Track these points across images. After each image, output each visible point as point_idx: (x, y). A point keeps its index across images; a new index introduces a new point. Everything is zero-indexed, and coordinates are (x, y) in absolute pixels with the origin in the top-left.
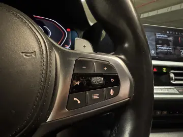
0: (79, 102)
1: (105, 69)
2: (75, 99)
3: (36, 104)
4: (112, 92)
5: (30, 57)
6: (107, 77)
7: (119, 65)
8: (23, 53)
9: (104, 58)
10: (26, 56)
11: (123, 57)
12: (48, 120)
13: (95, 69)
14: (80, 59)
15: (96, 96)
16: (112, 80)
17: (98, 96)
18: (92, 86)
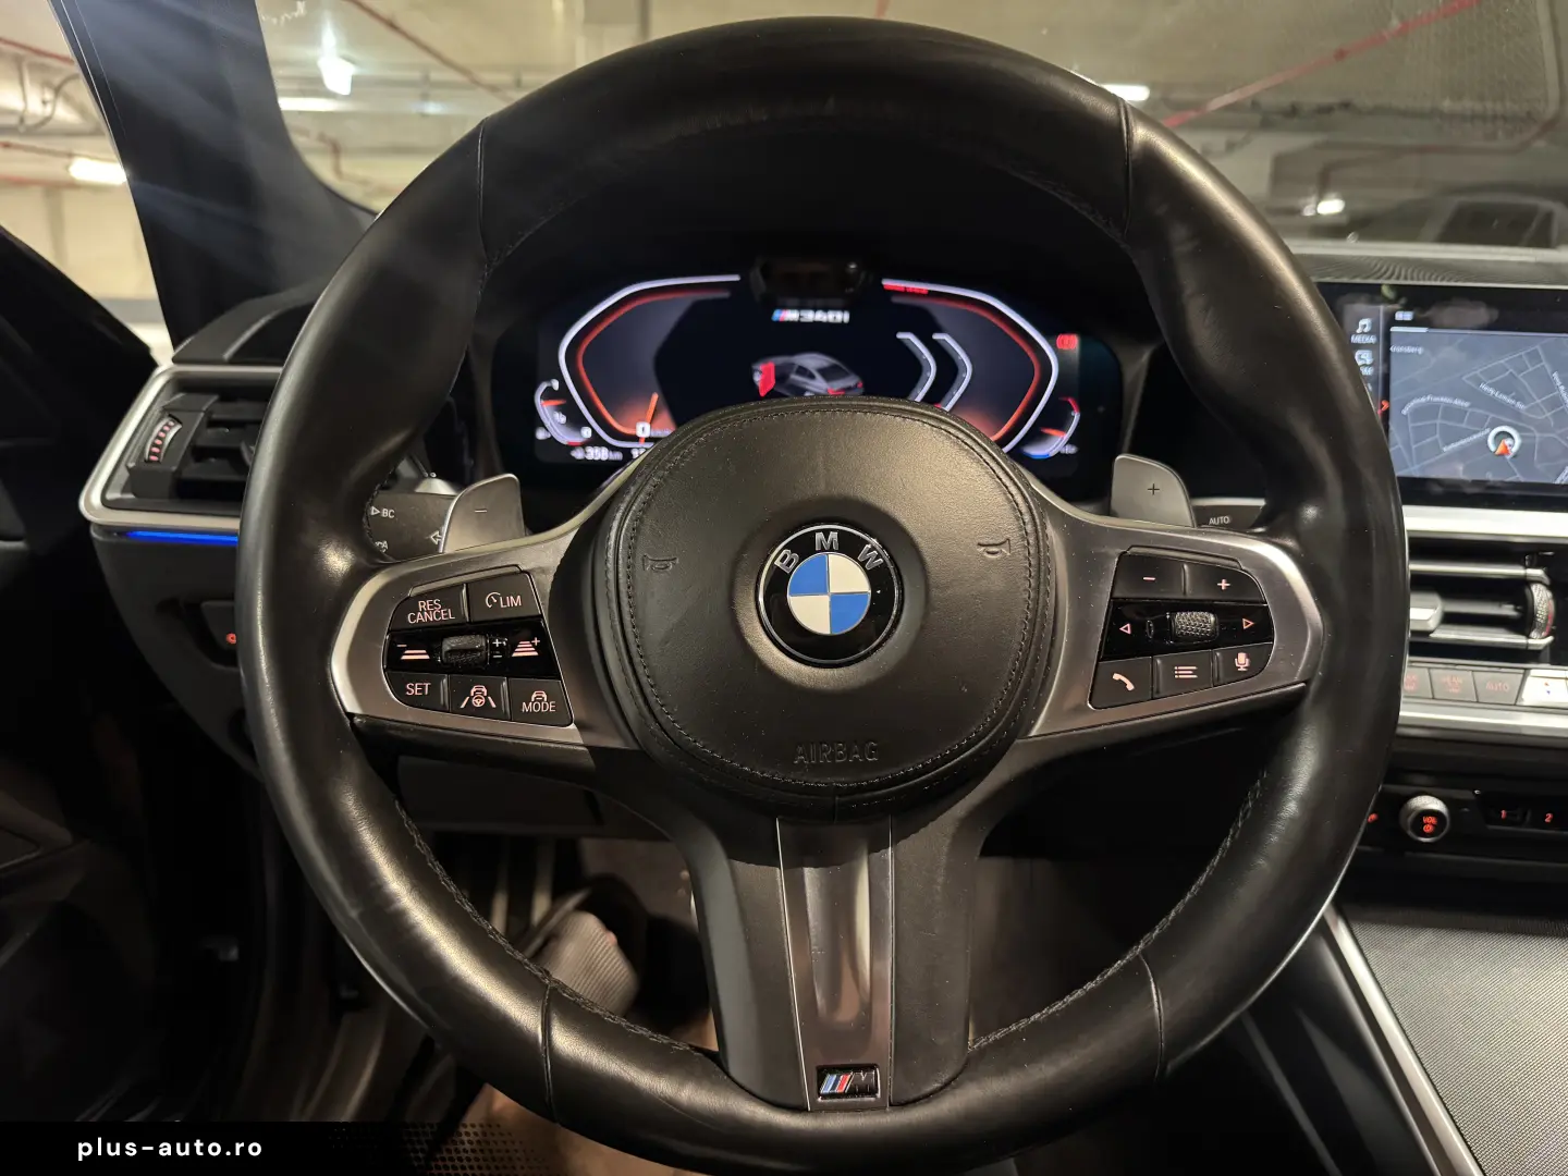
0: (1130, 687)
1: (1224, 584)
2: (1117, 677)
3: (1013, 677)
4: (1242, 661)
5: (998, 556)
6: (1228, 614)
7: (1273, 574)
8: (980, 545)
9: (1227, 547)
10: (989, 553)
11: (1290, 543)
12: (1034, 732)
13: (1187, 584)
14: (1134, 549)
15: (1186, 672)
16: (1247, 624)
17: (1195, 672)
18: (1176, 638)
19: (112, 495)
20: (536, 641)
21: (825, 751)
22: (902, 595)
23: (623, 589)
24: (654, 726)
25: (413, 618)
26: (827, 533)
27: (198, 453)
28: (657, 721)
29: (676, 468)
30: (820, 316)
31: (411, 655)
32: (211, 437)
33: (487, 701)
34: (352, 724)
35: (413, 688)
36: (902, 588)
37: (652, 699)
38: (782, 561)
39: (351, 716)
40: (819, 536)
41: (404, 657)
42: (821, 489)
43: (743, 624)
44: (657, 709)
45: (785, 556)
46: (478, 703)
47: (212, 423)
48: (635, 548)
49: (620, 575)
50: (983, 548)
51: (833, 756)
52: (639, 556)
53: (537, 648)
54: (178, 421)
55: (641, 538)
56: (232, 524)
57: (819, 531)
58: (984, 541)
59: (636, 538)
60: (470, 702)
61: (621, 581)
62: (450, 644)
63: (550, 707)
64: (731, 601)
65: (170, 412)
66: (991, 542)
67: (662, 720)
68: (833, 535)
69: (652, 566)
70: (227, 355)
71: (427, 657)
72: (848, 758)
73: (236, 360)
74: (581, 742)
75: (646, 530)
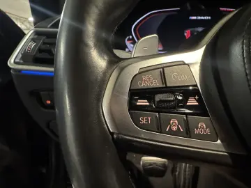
19: (17, 60)
20: (197, 98)
25: (141, 84)
27: (40, 51)
30: (202, 18)
31: (141, 103)
32: (44, 47)
33: (178, 127)
34: (113, 138)
35: (143, 119)
39: (112, 134)
41: (138, 104)
46: (174, 128)
47: (44, 43)
53: (197, 101)
54: (35, 42)
56: (52, 69)
60: (170, 127)
62: (158, 97)
63: (208, 131)
65: (33, 40)
70: (49, 26)
71: (148, 104)
73: (51, 27)
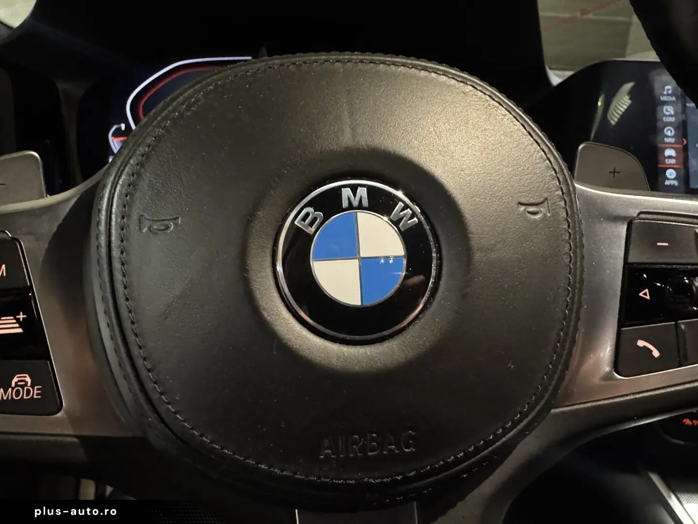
0: (655, 353)
2: (641, 343)
5: (538, 217)
8: (520, 204)
10: (529, 213)
20: (20, 317)
21: (355, 442)
22: (440, 259)
23: (116, 253)
24: (152, 418)
26: (354, 188)
28: (155, 411)
29: (181, 116)
36: (439, 251)
37: (149, 386)
38: (304, 219)
40: (346, 193)
42: (346, 140)
43: (258, 294)
44: (155, 397)
45: (307, 214)
48: (130, 206)
49: (113, 238)
50: (522, 208)
51: (363, 449)
52: (135, 216)
53: (22, 324)
55: (138, 195)
57: (345, 186)
58: (523, 200)
59: (132, 195)
61: (113, 245)
63: (35, 392)
64: (243, 268)
66: (532, 201)
67: (162, 409)
68: (362, 192)
69: (149, 228)
72: (383, 450)
74: (71, 432)
75: (144, 185)
